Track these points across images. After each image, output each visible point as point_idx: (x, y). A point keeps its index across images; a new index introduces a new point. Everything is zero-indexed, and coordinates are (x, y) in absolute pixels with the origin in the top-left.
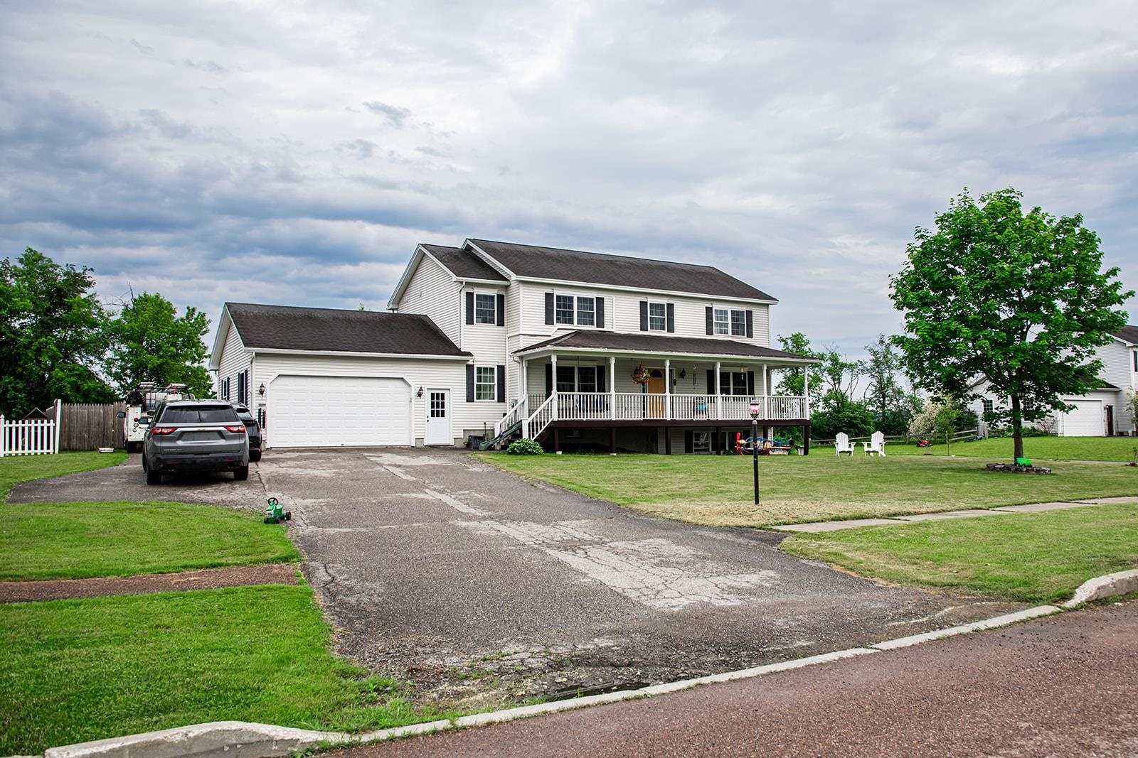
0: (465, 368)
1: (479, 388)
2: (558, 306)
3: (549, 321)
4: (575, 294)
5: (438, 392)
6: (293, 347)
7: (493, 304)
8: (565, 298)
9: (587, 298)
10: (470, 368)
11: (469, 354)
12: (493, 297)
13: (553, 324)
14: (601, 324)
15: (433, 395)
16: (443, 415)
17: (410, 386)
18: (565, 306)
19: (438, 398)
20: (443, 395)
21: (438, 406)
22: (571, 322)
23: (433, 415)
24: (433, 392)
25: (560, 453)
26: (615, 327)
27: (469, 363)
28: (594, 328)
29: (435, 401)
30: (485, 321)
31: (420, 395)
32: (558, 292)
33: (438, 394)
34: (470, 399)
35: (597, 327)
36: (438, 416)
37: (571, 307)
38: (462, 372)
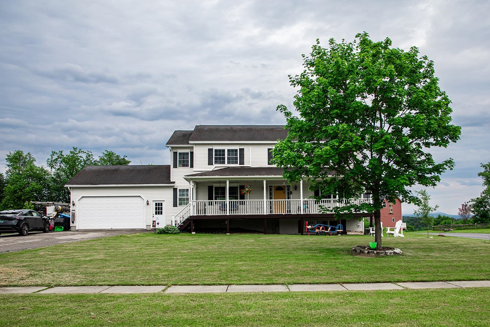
0: (173, 190)
1: (180, 199)
2: (216, 155)
3: (210, 163)
4: (226, 148)
5: (159, 202)
6: (80, 184)
7: (188, 157)
8: (220, 151)
9: (233, 150)
10: (175, 190)
11: (174, 183)
12: (188, 153)
13: (213, 165)
14: (242, 162)
15: (156, 204)
16: (161, 214)
17: (144, 200)
18: (220, 155)
19: (159, 205)
20: (161, 204)
21: (159, 209)
22: (224, 163)
23: (156, 214)
24: (156, 202)
25: (194, 233)
26: (251, 163)
27: (175, 187)
28: (238, 165)
29: (158, 207)
30: (184, 166)
31: (148, 204)
32: (215, 148)
33: (159, 204)
34: (175, 205)
35: (240, 165)
36: (159, 214)
37: (224, 155)
38: (171, 192)
